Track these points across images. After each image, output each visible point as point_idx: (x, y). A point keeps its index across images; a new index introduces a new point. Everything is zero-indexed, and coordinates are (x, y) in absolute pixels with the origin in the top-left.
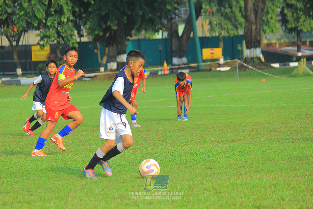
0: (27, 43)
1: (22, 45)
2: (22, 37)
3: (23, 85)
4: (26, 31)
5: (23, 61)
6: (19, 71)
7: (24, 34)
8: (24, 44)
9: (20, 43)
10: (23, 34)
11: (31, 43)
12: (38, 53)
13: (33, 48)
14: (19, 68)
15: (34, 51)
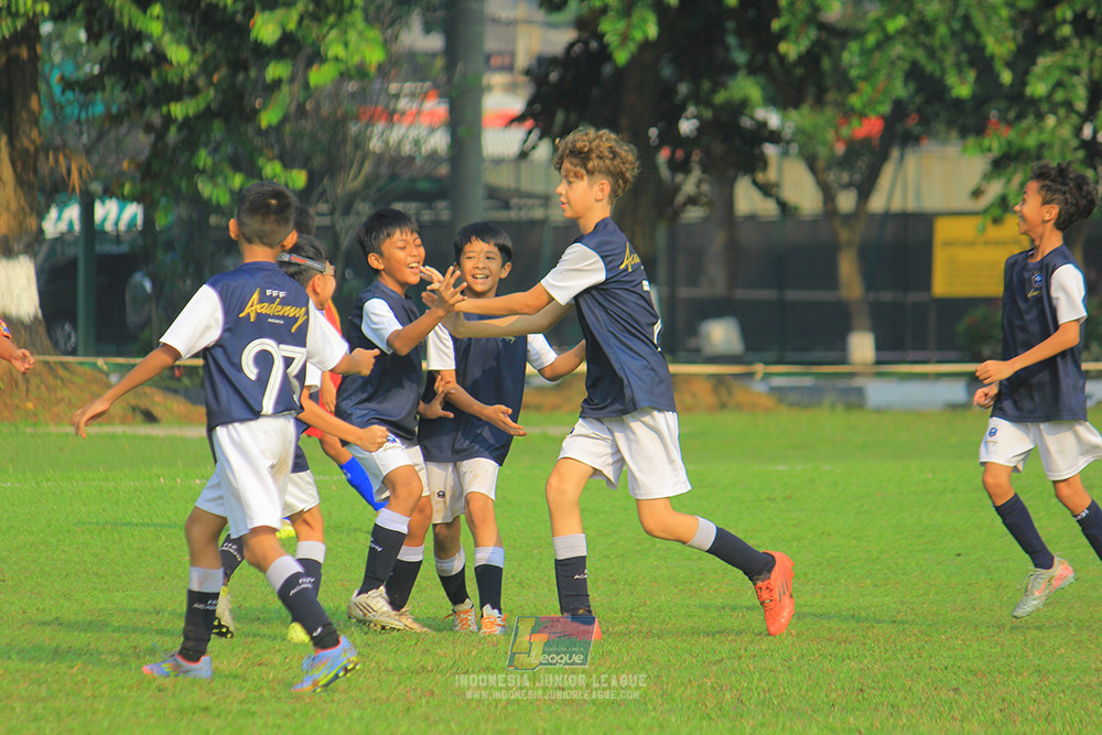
0: (911, 205)
1: (887, 216)
2: (888, 171)
3: (879, 410)
4: (909, 140)
5: (886, 296)
6: (862, 346)
7: (902, 157)
8: (897, 205)
9: (877, 203)
10: (895, 153)
11: (931, 203)
12: (965, 256)
13: (944, 230)
14: (862, 329)
15: (947, 244)
